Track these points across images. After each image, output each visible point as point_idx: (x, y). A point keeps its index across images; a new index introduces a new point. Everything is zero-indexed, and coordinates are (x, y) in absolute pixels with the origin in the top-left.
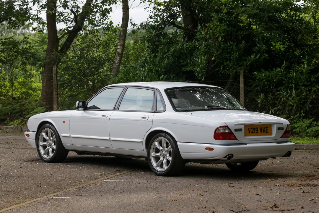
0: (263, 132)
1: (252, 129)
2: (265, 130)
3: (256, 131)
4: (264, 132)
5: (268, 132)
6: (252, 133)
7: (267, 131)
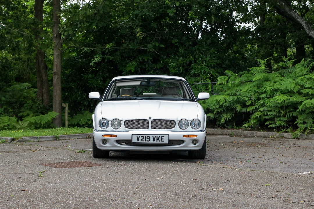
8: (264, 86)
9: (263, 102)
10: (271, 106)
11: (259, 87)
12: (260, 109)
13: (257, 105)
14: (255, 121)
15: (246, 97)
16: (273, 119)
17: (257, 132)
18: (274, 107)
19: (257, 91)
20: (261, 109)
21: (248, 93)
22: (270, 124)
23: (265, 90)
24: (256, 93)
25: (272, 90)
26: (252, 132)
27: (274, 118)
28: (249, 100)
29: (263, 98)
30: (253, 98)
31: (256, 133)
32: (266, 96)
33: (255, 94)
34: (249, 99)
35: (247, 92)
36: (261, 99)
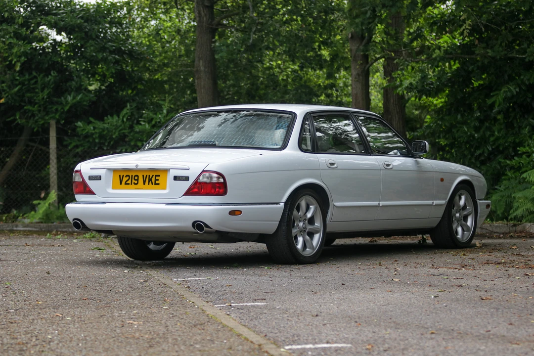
0: (149, 184)
1: (128, 177)
2: (153, 179)
3: (133, 181)
4: (150, 183)
5: (158, 184)
6: (126, 184)
7: (157, 182)
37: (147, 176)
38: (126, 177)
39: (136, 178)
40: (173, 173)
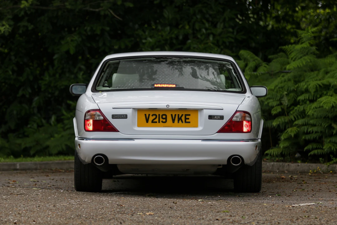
0: (178, 122)
1: (154, 117)
2: (183, 118)
4: (180, 121)
5: (189, 122)
6: (153, 122)
7: (187, 121)
8: (306, 80)
9: (302, 109)
10: (315, 116)
11: (296, 82)
12: (296, 122)
13: (292, 114)
14: (287, 144)
15: (272, 100)
16: (319, 141)
17: (290, 164)
18: (321, 117)
19: (292, 88)
20: (300, 122)
21: (277, 92)
22: (313, 149)
23: (306, 86)
24: (291, 92)
25: (318, 86)
26: (281, 164)
27: (321, 138)
28: (278, 105)
29: (303, 101)
30: (286, 102)
31: (288, 165)
32: (309, 97)
33: (290, 95)
34: (278, 103)
35: (275, 90)
36: (301, 104)
37: (175, 115)
38: (152, 115)
39: (164, 117)
40: (207, 113)
